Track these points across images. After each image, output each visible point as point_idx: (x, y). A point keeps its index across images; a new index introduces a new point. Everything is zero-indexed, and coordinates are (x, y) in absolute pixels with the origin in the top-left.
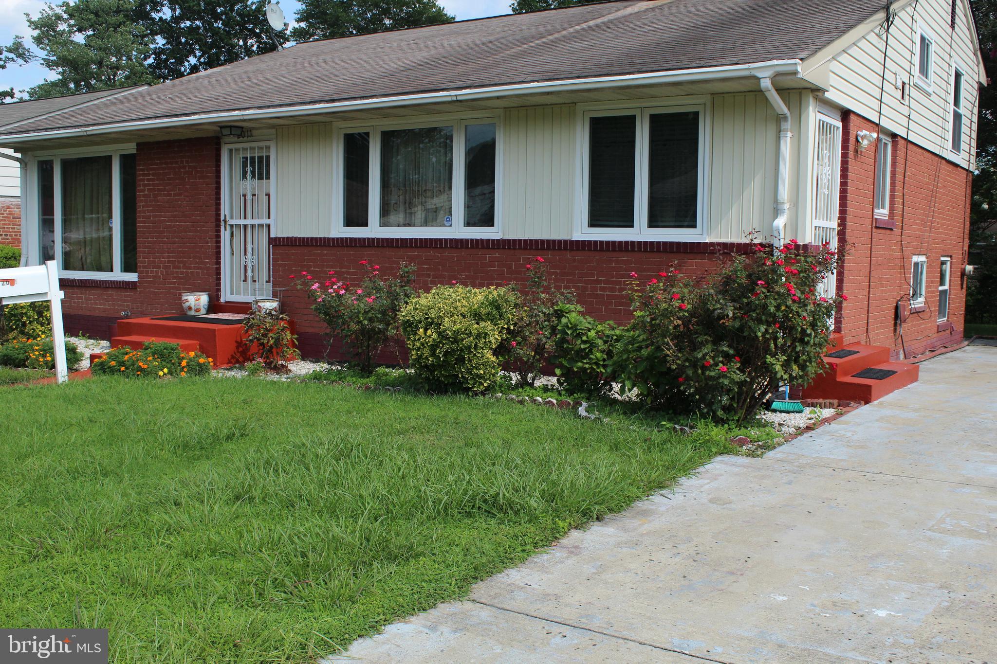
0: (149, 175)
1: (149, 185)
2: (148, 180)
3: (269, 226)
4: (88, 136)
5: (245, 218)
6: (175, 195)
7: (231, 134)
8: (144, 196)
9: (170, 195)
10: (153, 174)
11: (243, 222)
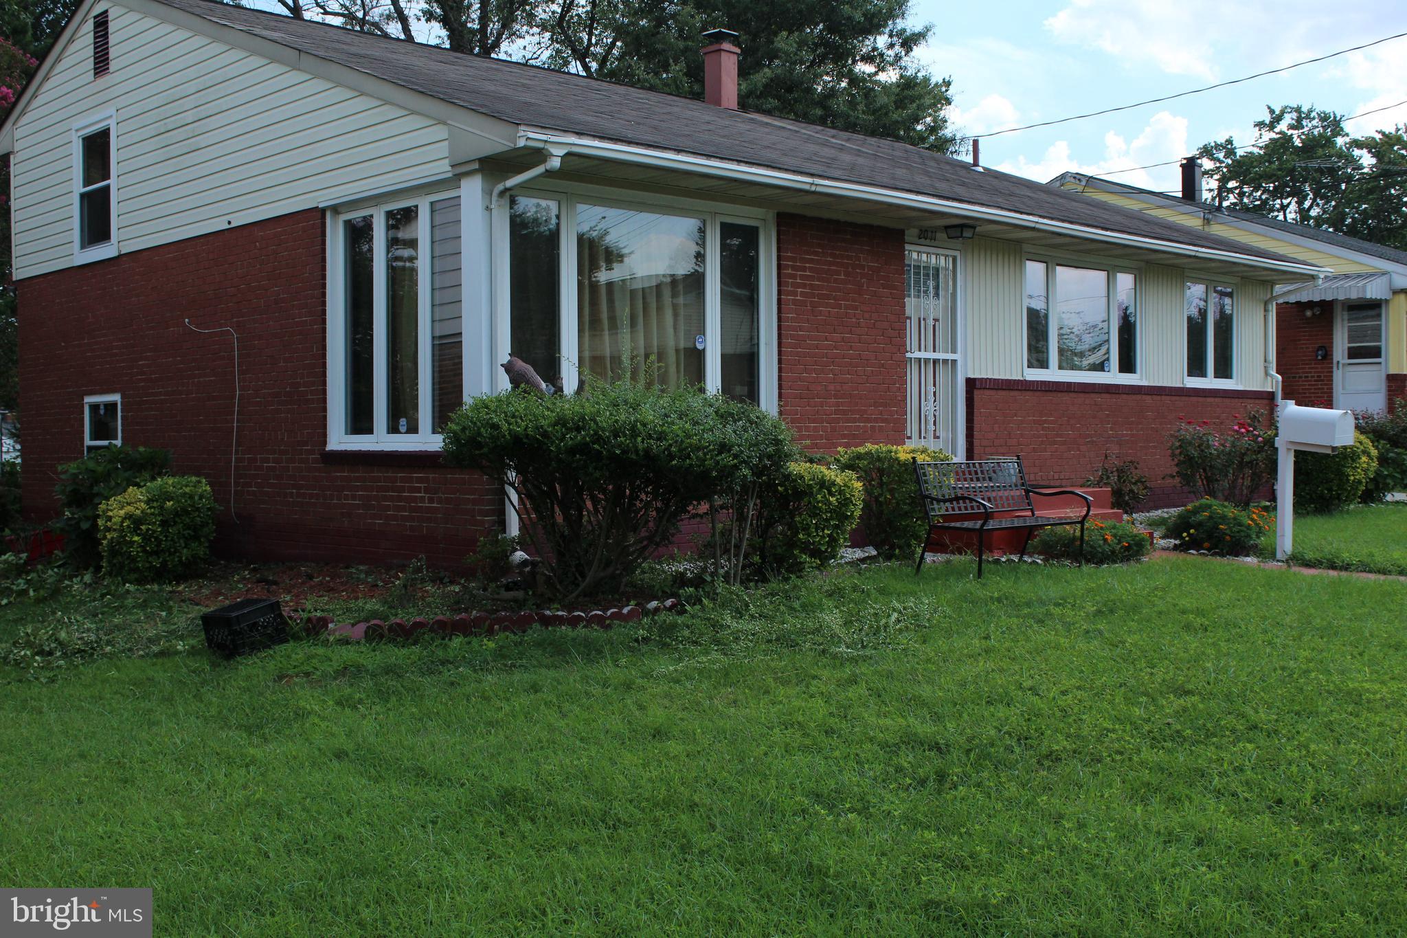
0: (804, 269)
1: (804, 286)
2: (802, 277)
3: (954, 362)
4: (814, 193)
5: (934, 351)
6: (847, 307)
7: (961, 236)
8: (795, 302)
9: (840, 307)
10: (811, 269)
11: (931, 355)
